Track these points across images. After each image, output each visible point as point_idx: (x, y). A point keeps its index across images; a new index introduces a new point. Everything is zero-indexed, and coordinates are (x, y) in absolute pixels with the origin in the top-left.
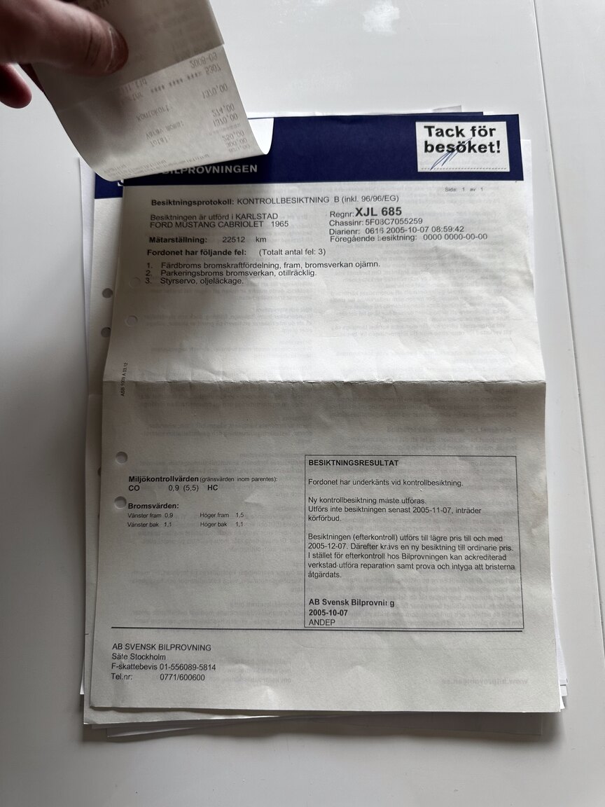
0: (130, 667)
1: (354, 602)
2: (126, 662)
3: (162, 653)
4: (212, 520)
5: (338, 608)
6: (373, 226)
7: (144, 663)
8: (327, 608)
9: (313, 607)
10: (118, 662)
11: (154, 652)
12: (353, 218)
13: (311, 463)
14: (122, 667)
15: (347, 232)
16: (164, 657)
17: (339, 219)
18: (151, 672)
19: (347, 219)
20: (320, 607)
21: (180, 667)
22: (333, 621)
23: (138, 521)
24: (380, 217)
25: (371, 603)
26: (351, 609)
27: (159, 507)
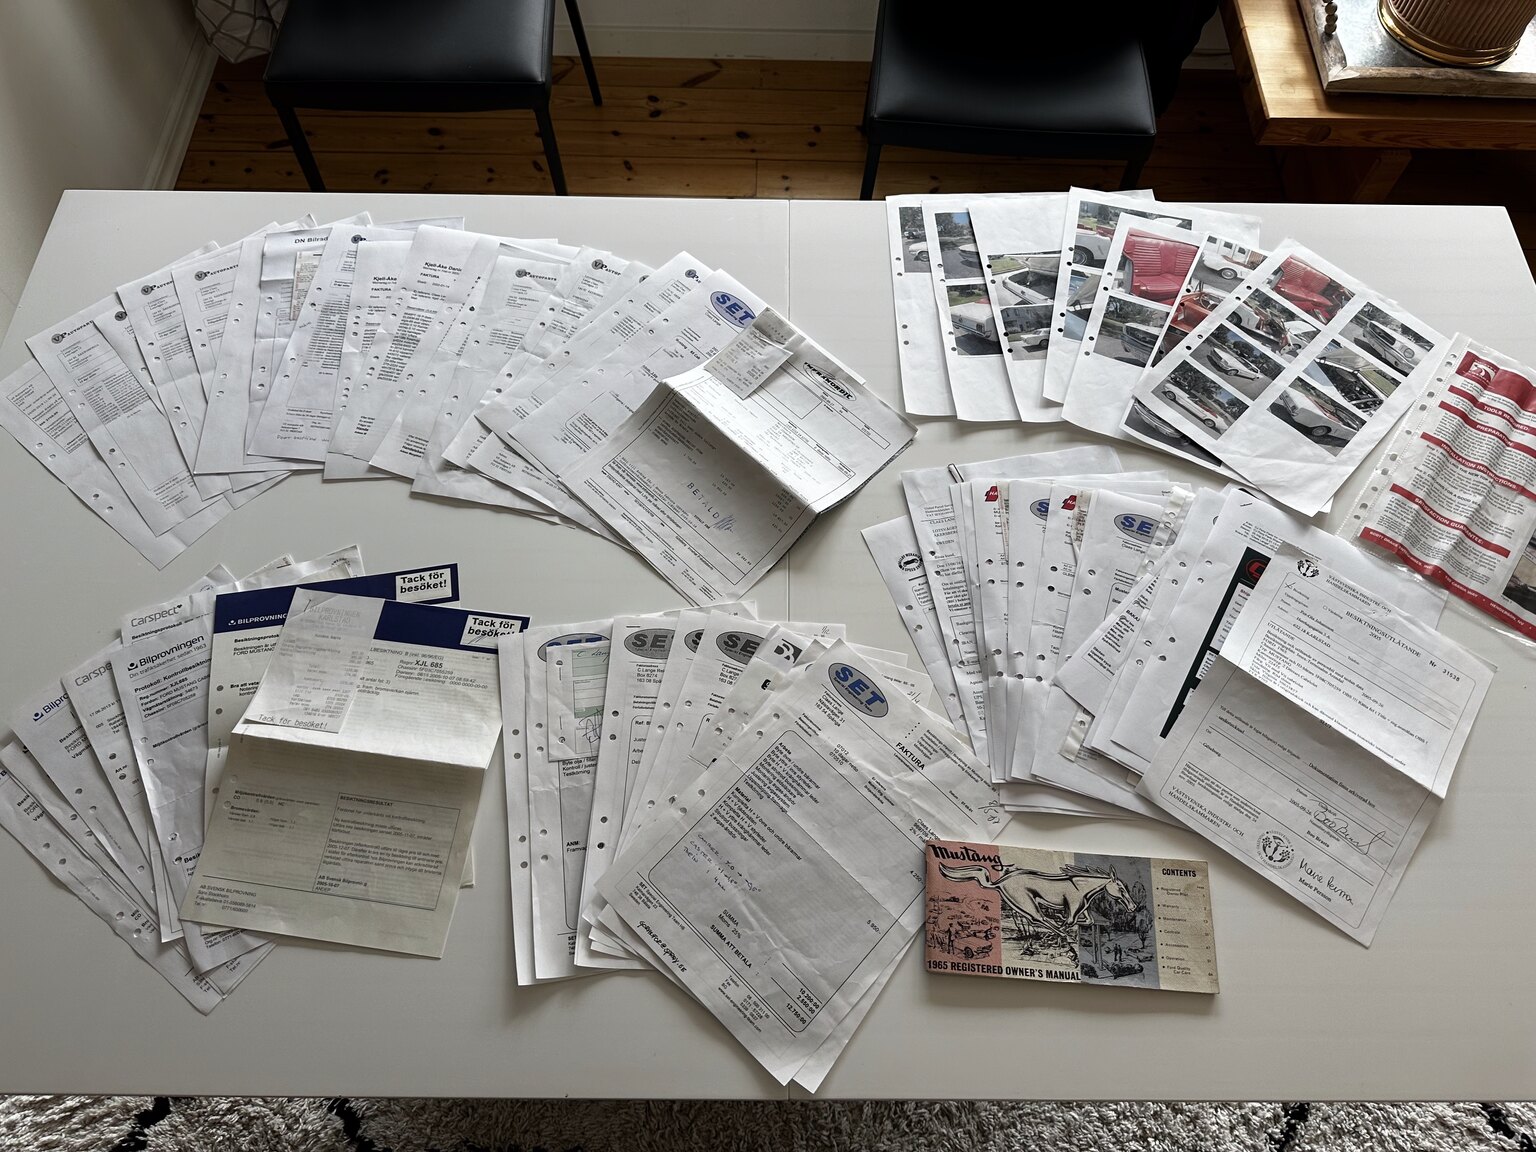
0: (206, 900)
1: (344, 880)
2: (205, 896)
3: (228, 894)
4: (276, 823)
5: (334, 882)
6: (424, 672)
7: (215, 898)
8: (328, 881)
9: (320, 880)
10: (201, 896)
11: (223, 893)
12: (413, 666)
13: (342, 798)
14: (202, 898)
15: (407, 673)
16: (228, 897)
17: (405, 665)
18: (218, 904)
19: (409, 666)
20: (325, 880)
21: (236, 903)
22: (329, 889)
23: (234, 817)
24: (430, 667)
25: (354, 882)
26: (341, 884)
27: (249, 810)
